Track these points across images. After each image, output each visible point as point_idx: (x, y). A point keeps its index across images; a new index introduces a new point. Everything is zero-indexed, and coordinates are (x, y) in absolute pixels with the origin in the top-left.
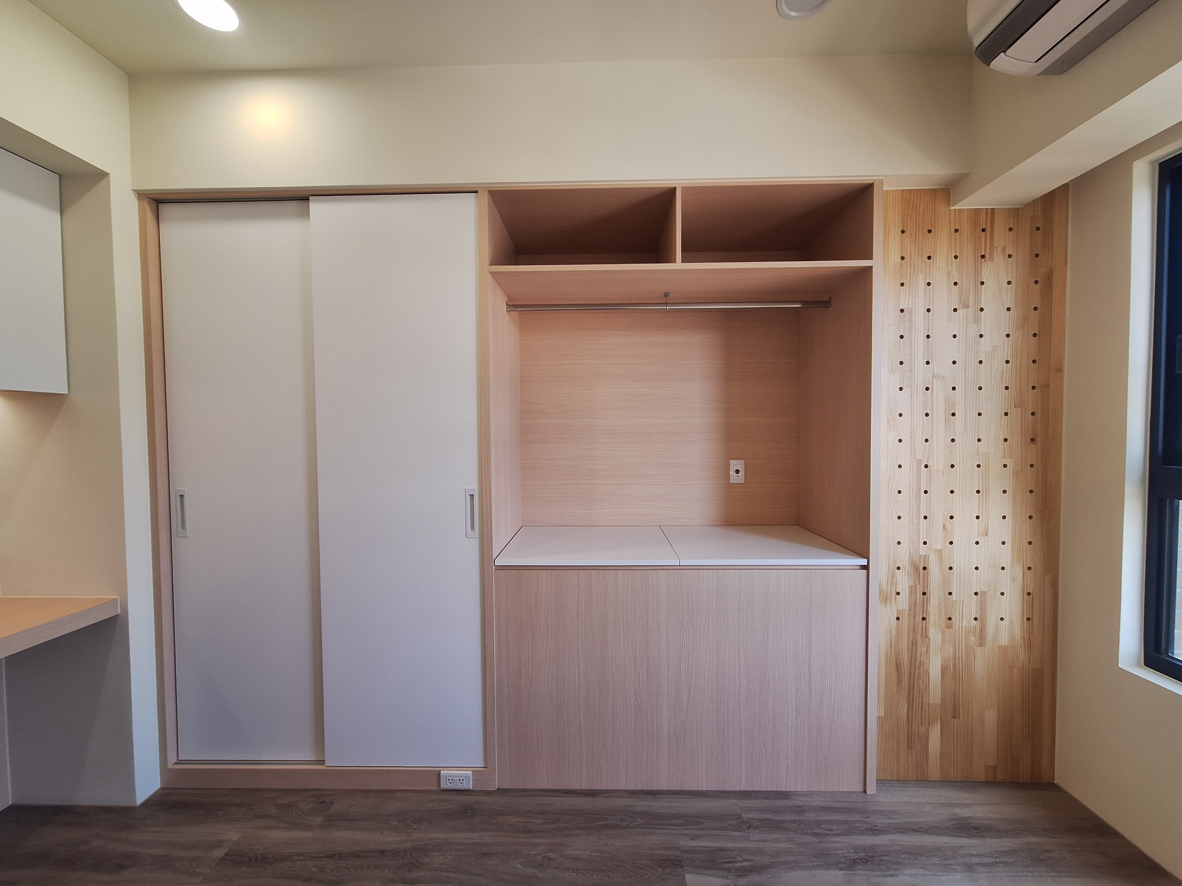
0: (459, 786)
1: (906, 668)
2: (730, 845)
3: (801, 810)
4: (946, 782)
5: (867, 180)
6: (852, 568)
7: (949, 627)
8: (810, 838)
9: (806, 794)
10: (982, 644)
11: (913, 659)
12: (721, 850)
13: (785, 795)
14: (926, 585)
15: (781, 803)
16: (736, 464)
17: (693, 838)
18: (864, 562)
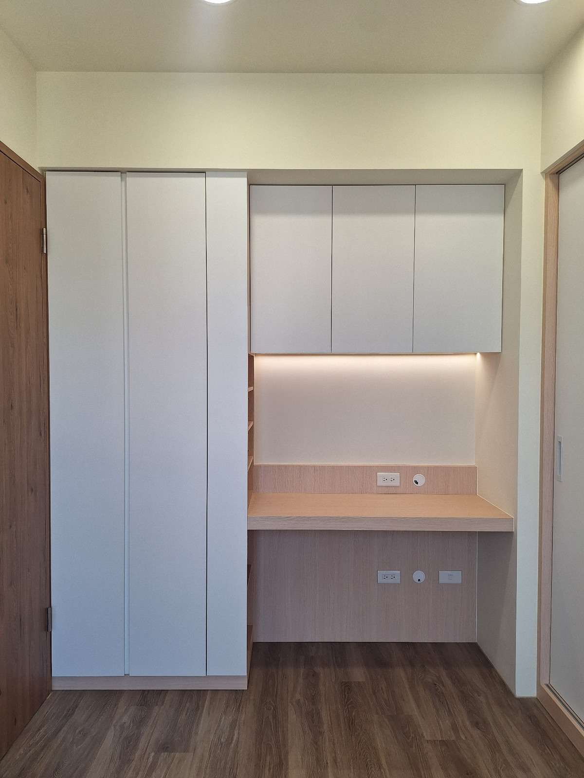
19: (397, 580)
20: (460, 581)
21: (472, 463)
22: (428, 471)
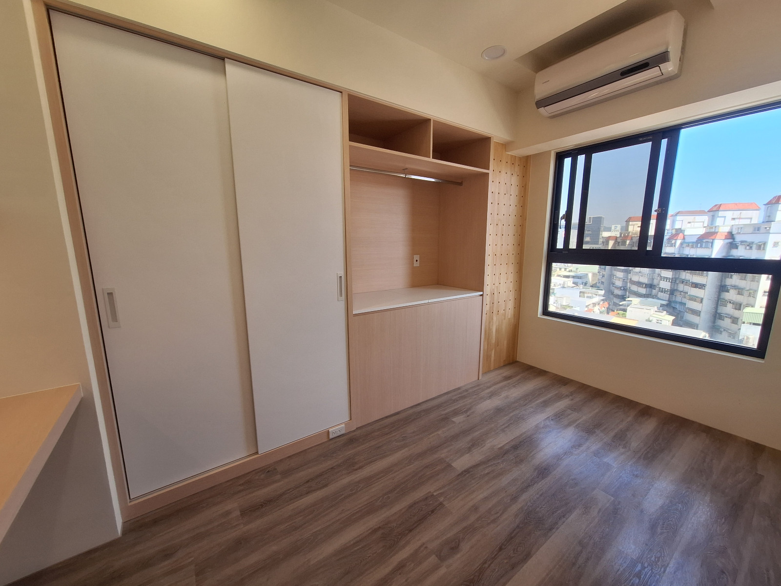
0: (339, 434)
1: (487, 332)
2: (456, 407)
3: (467, 391)
4: (495, 369)
5: (489, 135)
6: (476, 296)
7: (498, 314)
8: (475, 396)
9: (465, 386)
10: (505, 319)
11: (489, 328)
12: (455, 409)
13: (459, 389)
14: (493, 300)
15: (460, 391)
16: (417, 257)
17: (444, 410)
18: (481, 293)
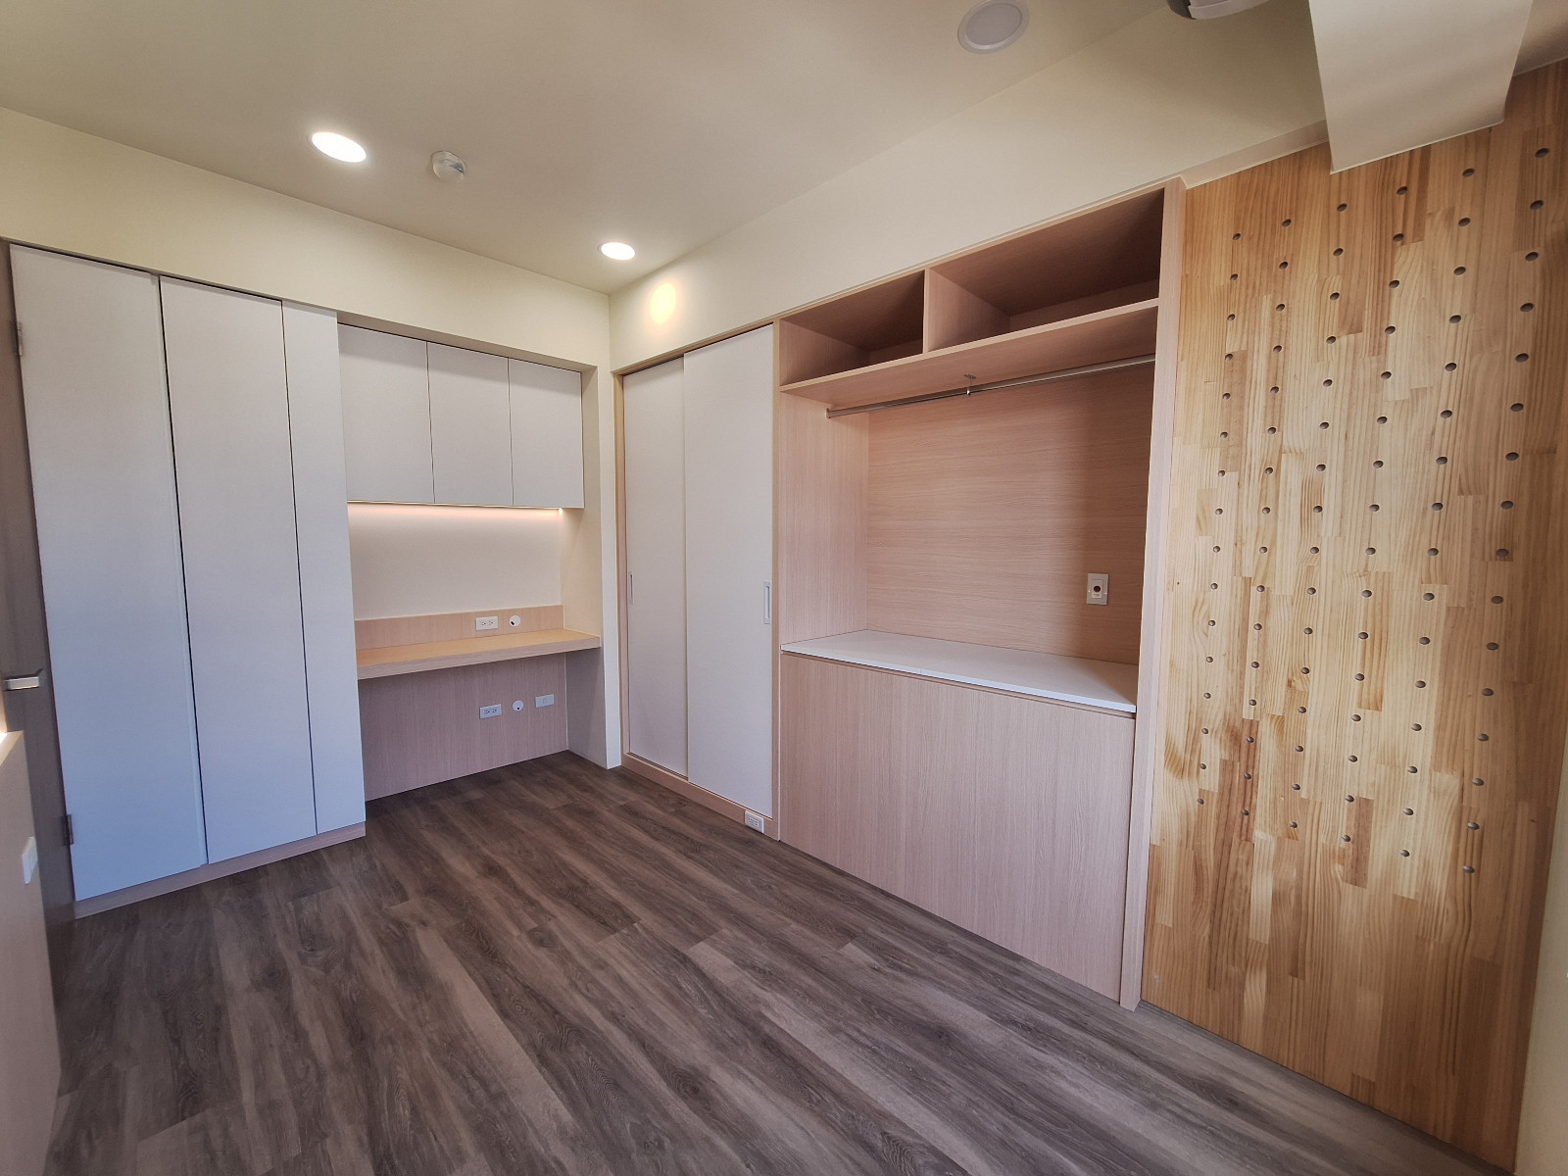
0: (757, 827)
1: (1210, 874)
2: (909, 951)
3: (1015, 972)
7: (1292, 837)
8: (993, 989)
10: (1356, 882)
11: (1222, 865)
14: (1251, 764)
17: (885, 932)
18: (1131, 708)
19: (499, 712)
20: (552, 703)
21: (559, 604)
22: (521, 612)
